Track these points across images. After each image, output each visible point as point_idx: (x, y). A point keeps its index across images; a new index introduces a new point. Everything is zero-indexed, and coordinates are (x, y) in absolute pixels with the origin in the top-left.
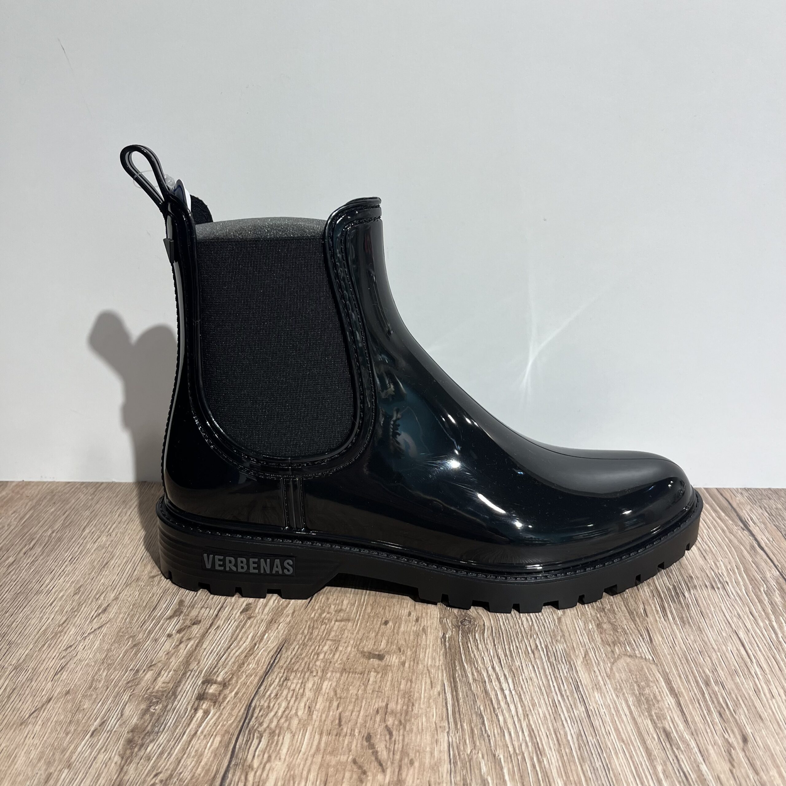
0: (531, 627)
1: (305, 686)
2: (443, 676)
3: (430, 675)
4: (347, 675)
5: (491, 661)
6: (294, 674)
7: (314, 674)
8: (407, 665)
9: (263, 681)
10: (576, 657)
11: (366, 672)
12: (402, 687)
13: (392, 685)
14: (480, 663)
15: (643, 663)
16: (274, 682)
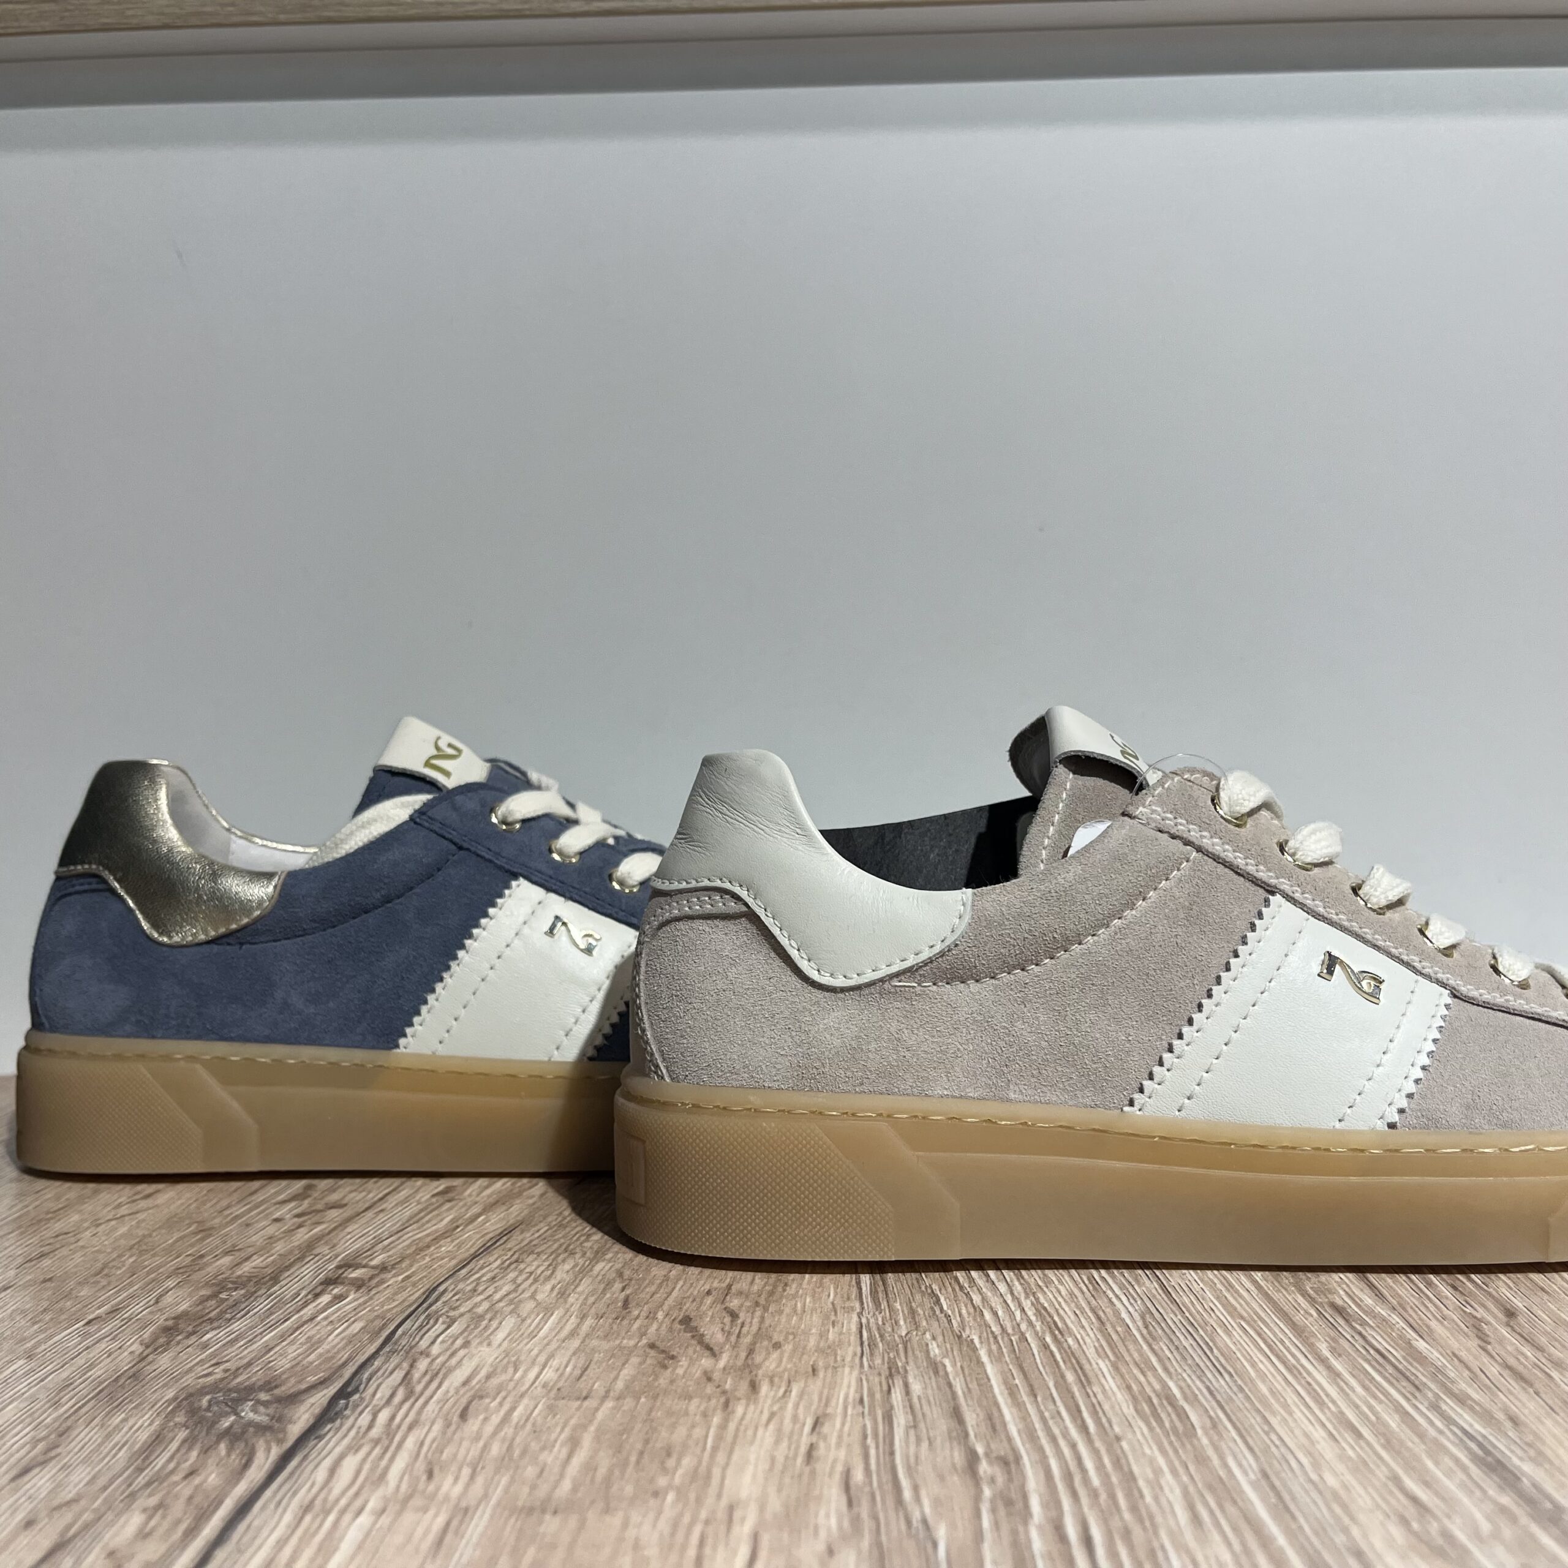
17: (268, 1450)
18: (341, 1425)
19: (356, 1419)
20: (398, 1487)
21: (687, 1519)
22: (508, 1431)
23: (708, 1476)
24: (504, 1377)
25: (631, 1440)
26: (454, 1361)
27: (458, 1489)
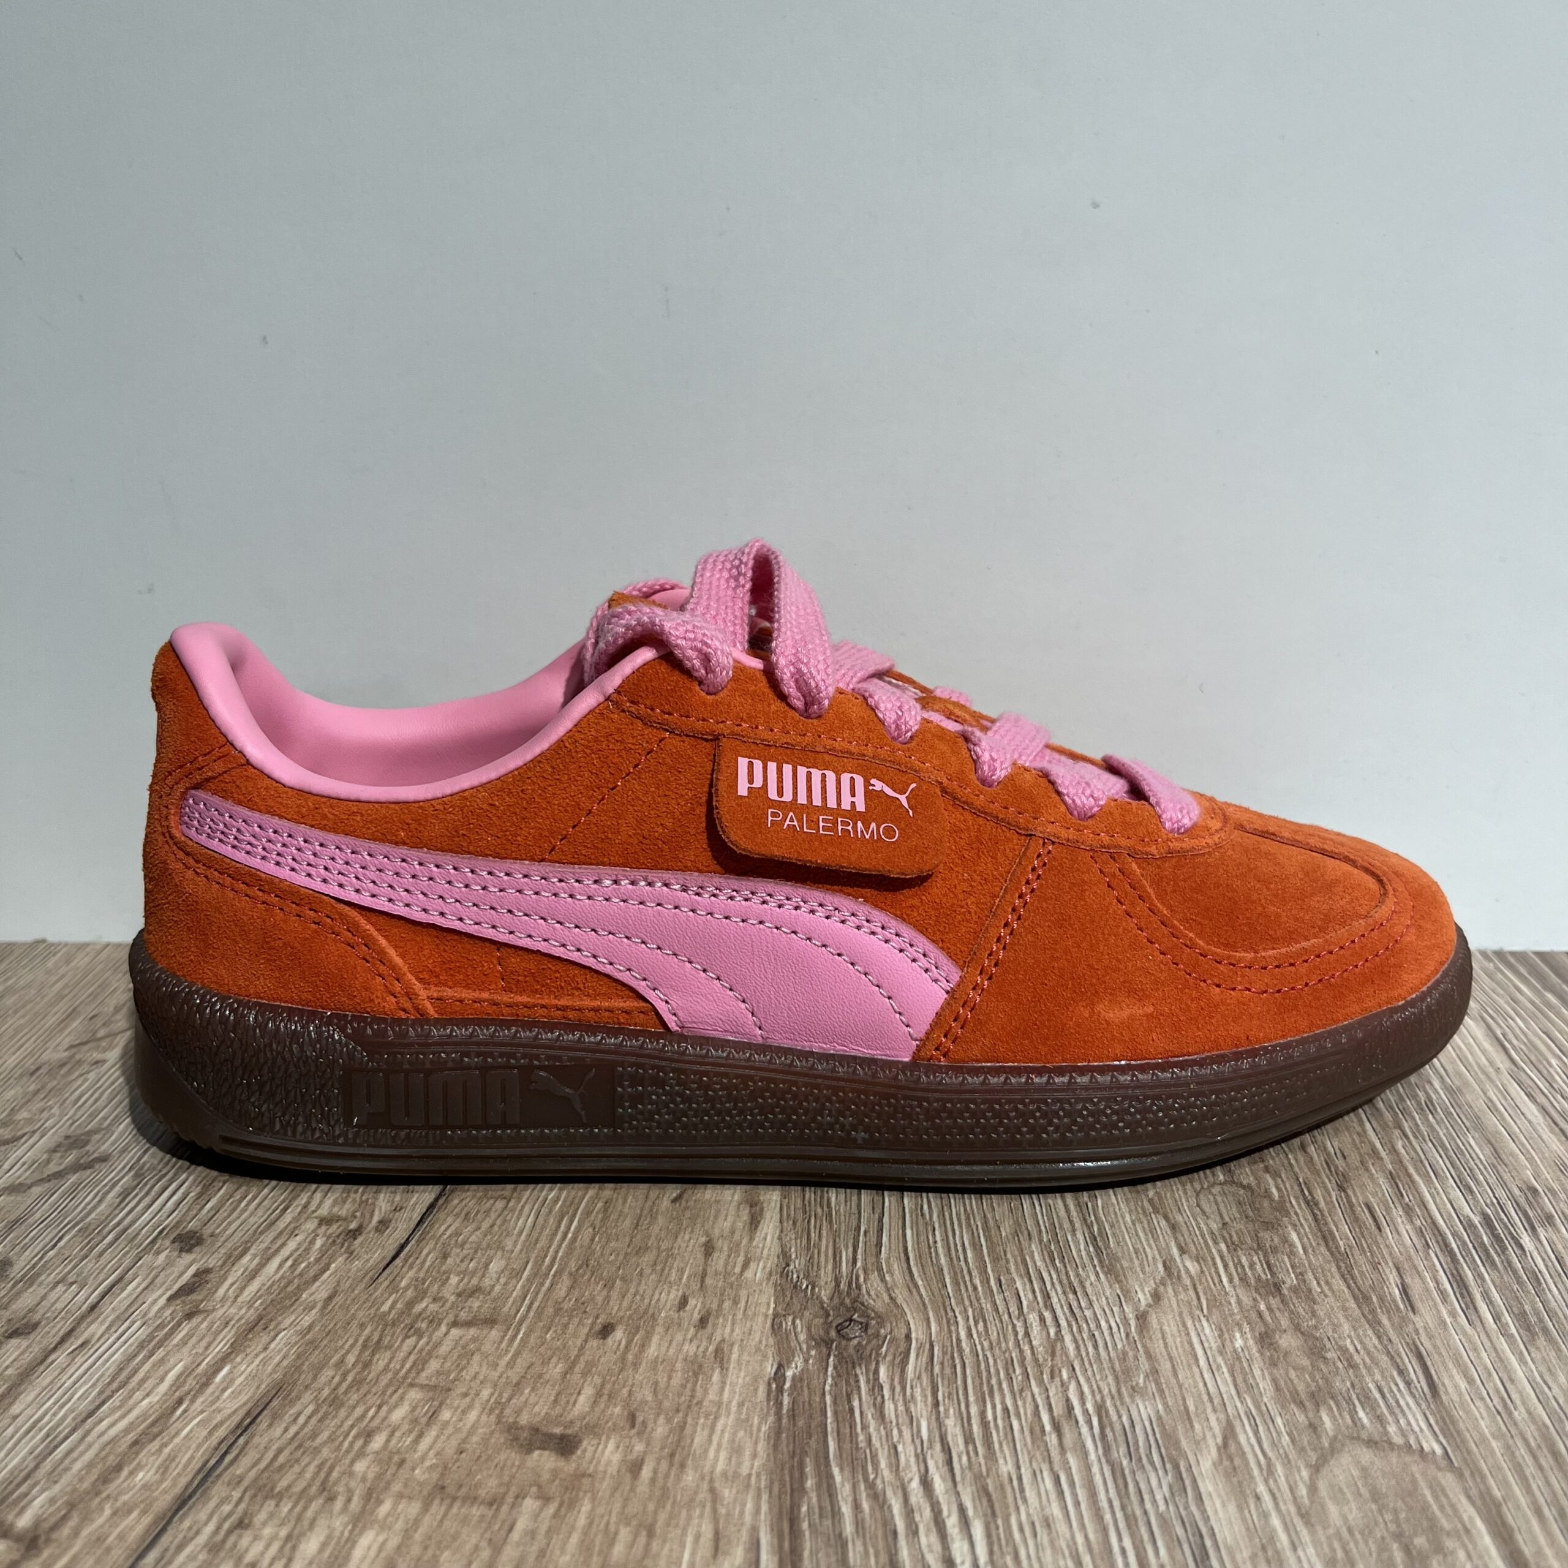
0: (1054, 1345)
1: (294, 1548)
2: (757, 1511)
3: (714, 1510)
4: (443, 1508)
5: (921, 1458)
6: (270, 1505)
7: (339, 1504)
8: (646, 1473)
9: (163, 1530)
10: (1197, 1443)
11: (510, 1499)
12: (618, 1550)
13: (585, 1548)
14: (883, 1464)
15: (1414, 1468)
16: (198, 1533)
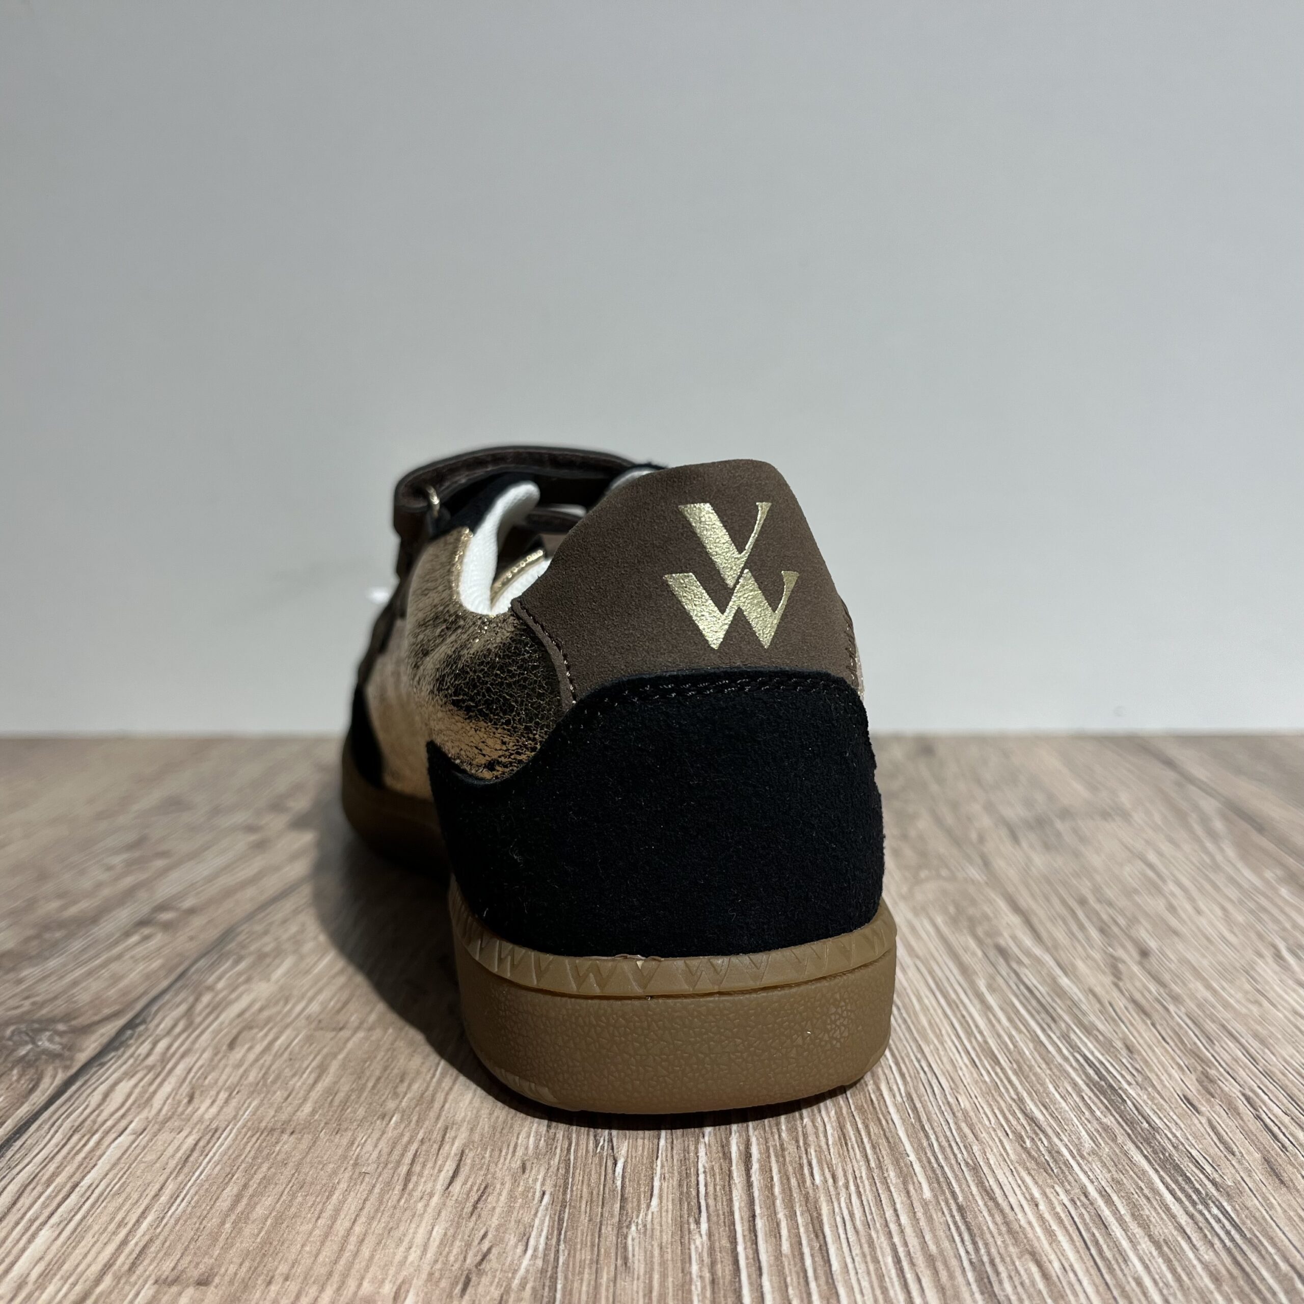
17: (54, 1077)
18: (124, 1053)
19: (137, 1048)
20: (160, 1110)
21: (405, 1139)
22: (268, 1058)
23: (432, 1100)
24: (274, 1010)
25: (372, 1068)
26: (233, 996)
27: (214, 1110)
